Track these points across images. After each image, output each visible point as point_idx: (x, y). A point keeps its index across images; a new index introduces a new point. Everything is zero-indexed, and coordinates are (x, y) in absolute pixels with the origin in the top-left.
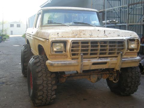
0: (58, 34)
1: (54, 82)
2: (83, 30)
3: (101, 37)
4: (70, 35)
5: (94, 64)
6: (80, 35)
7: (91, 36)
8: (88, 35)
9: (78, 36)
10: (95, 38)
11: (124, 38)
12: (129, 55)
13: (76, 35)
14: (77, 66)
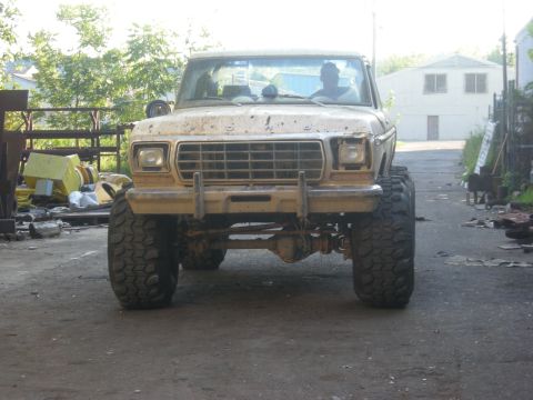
0: (151, 126)
1: (150, 240)
2: (213, 118)
3: (256, 134)
4: (179, 131)
5: (235, 198)
6: (203, 129)
7: (229, 131)
8: (221, 129)
9: (196, 131)
10: (240, 136)
11: (323, 136)
12: (342, 180)
13: (193, 129)
14: (189, 201)
